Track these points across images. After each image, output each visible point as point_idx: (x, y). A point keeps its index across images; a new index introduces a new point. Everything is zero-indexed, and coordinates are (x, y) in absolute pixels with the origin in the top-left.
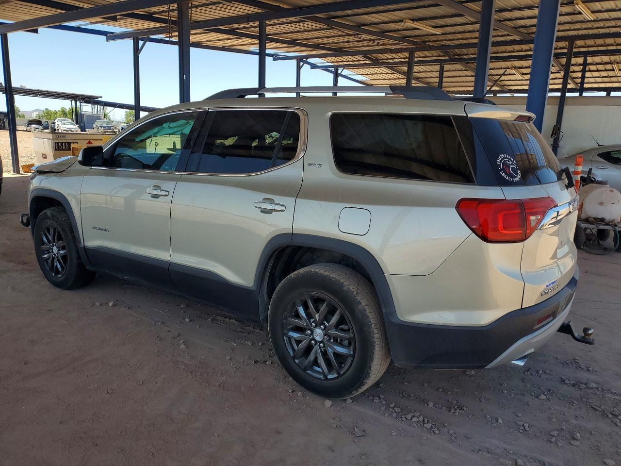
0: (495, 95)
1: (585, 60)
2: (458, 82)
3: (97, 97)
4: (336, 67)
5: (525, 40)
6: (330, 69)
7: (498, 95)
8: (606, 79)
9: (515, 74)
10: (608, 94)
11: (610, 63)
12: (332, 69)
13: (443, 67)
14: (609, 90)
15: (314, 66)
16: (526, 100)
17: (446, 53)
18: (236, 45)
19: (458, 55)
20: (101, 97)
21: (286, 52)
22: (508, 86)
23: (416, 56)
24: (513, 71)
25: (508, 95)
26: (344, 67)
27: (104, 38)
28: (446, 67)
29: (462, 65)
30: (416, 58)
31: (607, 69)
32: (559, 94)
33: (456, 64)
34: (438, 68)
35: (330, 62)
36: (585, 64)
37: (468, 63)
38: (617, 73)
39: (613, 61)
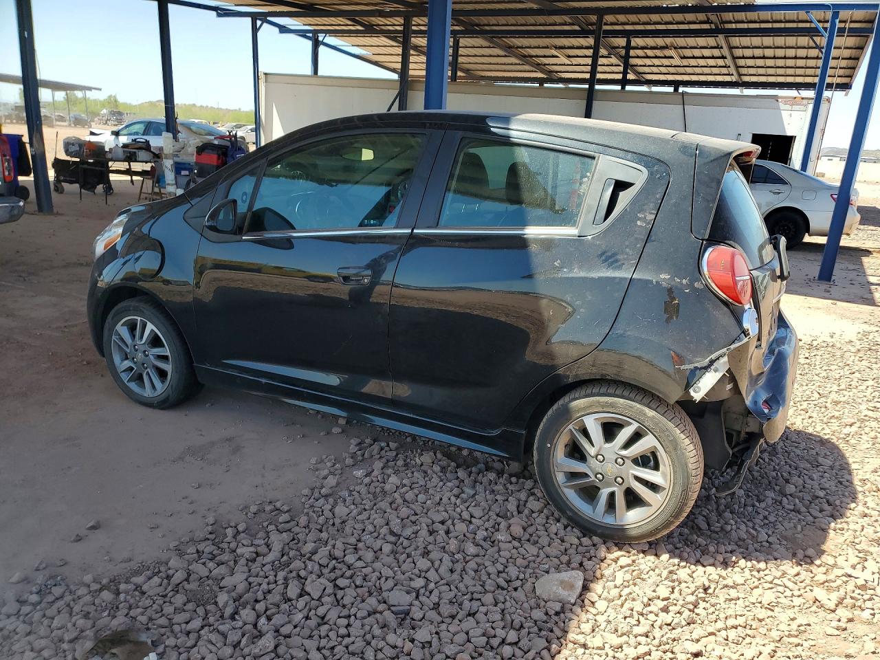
0: (541, 84)
1: (629, 42)
2: (498, 64)
4: (316, 32)
5: (547, 10)
6: (308, 35)
7: (545, 85)
8: (663, 70)
9: (557, 57)
10: (676, 90)
11: (666, 47)
12: (311, 35)
13: (458, 41)
14: (676, 84)
15: (283, 29)
16: (587, 92)
17: (461, 23)
19: (478, 25)
21: (236, 5)
22: (557, 72)
23: (413, 23)
24: (554, 52)
25: (561, 86)
26: (326, 32)
28: (463, 42)
29: (486, 39)
30: (414, 25)
31: (667, 55)
32: (587, 86)
33: (478, 37)
35: (306, 25)
36: (628, 47)
37: (493, 36)
38: (677, 61)
39: (669, 44)
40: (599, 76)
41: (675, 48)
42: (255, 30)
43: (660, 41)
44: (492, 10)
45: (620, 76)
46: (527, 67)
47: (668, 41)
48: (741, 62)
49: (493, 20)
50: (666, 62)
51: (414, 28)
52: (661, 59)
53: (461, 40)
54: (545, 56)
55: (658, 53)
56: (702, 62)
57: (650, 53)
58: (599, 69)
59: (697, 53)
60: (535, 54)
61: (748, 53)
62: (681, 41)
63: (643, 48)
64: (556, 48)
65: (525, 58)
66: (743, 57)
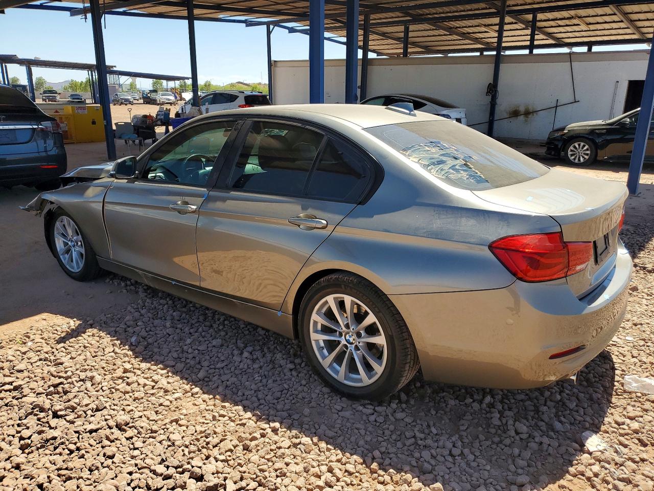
1: (535, 17)
3: (112, 67)
7: (485, 53)
10: (590, 49)
11: (572, 18)
13: (408, 28)
14: (590, 45)
15: (292, 30)
17: (408, 15)
18: (202, 14)
19: (422, 15)
20: (115, 67)
21: (257, 18)
22: (493, 43)
24: (483, 29)
27: (68, 13)
28: (411, 27)
29: (431, 24)
31: (575, 24)
33: (422, 24)
34: (402, 28)
36: (535, 21)
37: (436, 22)
38: (583, 27)
39: (574, 16)
40: (536, 43)
41: (579, 17)
42: (269, 33)
43: (565, 14)
44: (421, 4)
45: (528, 43)
46: (467, 41)
47: (573, 13)
48: (640, 24)
49: (433, 10)
50: (576, 28)
51: (371, 22)
52: (571, 27)
53: (410, 26)
54: (479, 32)
55: (567, 22)
56: (606, 26)
57: (560, 23)
58: (504, 39)
59: (599, 19)
60: (472, 32)
61: (642, 16)
62: (582, 12)
63: (553, 20)
64: (485, 25)
65: (465, 36)
66: (639, 20)
